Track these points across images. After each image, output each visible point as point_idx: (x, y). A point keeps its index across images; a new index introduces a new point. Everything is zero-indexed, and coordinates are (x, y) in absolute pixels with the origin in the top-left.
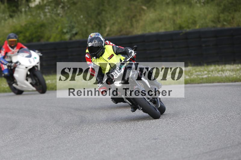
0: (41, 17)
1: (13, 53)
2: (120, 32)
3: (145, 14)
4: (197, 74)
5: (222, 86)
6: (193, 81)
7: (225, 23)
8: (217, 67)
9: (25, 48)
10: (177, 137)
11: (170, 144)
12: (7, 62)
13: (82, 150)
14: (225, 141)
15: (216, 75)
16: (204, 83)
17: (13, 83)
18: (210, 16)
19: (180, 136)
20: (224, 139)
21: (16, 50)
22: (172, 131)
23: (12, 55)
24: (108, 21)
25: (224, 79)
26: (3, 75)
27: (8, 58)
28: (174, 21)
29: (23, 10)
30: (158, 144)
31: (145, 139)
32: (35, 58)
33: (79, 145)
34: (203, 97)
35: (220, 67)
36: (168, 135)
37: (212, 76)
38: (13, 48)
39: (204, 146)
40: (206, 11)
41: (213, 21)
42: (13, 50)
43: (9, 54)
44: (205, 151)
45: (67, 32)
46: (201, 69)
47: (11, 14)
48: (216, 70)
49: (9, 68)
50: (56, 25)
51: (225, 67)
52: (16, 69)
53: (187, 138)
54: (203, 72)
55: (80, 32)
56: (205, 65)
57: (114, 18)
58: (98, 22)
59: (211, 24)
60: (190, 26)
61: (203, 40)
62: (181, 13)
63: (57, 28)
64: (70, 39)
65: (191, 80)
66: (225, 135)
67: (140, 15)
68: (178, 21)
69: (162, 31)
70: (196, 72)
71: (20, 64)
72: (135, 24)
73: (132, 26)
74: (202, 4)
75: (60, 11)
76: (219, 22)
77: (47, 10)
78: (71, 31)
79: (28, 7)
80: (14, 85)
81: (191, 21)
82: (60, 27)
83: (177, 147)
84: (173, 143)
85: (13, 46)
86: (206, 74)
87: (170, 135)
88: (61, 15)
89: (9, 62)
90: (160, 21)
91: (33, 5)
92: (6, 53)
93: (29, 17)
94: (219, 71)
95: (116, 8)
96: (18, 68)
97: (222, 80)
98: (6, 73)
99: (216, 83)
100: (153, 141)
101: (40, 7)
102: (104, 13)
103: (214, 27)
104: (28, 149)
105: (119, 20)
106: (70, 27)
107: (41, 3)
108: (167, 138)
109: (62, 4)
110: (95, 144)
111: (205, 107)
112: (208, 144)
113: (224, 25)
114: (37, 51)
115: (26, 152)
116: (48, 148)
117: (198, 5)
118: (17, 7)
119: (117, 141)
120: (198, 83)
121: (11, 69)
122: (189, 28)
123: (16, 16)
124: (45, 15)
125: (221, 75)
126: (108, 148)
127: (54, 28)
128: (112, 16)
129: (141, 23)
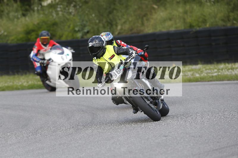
0: (53, 16)
1: (46, 50)
2: (131, 30)
3: (156, 13)
4: (207, 72)
5: (232, 84)
6: (203, 79)
7: (235, 22)
8: (227, 65)
9: (58, 45)
10: (187, 134)
11: (180, 141)
12: (40, 60)
13: (93, 146)
14: (234, 138)
15: (226, 73)
16: (214, 81)
17: (47, 80)
18: (220, 15)
19: (190, 134)
20: (234, 136)
21: (48, 47)
22: (183, 129)
23: (45, 52)
24: (120, 20)
25: (234, 77)
26: (36, 72)
27: (41, 55)
28: (184, 19)
29: (36, 8)
30: (168, 141)
31: (156, 136)
32: (68, 55)
33: (91, 141)
34: (213, 95)
35: (229, 66)
36: (178, 132)
37: (222, 74)
38: (45, 45)
39: (214, 143)
40: (216, 10)
41: (223, 20)
42: (45, 48)
43: (42, 51)
44: (214, 148)
45: (79, 31)
46: (211, 67)
47: (24, 12)
48: (226, 68)
49: (42, 65)
50: (68, 24)
51: (235, 65)
52: (49, 66)
53: (197, 135)
54: (213, 70)
55: (92, 31)
56: (215, 63)
57: (125, 17)
58: (109, 21)
59: (221, 23)
60: (200, 24)
61: (213, 38)
62: (191, 12)
63: (69, 27)
64: (82, 37)
65: (201, 78)
66: (235, 132)
67: (151, 14)
68: (189, 20)
69: (173, 29)
70: (206, 70)
71: (53, 61)
72: (146, 22)
73: (143, 24)
74: (212, 3)
75: (72, 10)
76: (229, 20)
77: (59, 9)
78: (83, 29)
79: (40, 6)
80: (47, 82)
81: (201, 20)
82: (72, 26)
83: (187, 144)
84: (183, 140)
85: (45, 43)
86: (216, 72)
87: (180, 132)
88: (73, 14)
89: (41, 59)
90: (170, 19)
91: (45, 4)
92: (38, 51)
93: (42, 15)
94: (229, 69)
95: (127, 7)
96: (51, 65)
97: (232, 78)
98: (39, 71)
99: (226, 81)
100: (163, 138)
101: (52, 6)
102: (115, 11)
103: (224, 26)
104: (41, 146)
105: (130, 19)
106: (81, 25)
107: (54, 2)
108: (177, 135)
109: (74, 3)
110: (106, 141)
111: (215, 105)
112: (218, 141)
113: (233, 24)
114: (69, 48)
115: (38, 148)
116: (60, 144)
117: (209, 4)
118: (30, 6)
119: (128, 138)
120: (208, 81)
121: (44, 66)
122: (199, 27)
123: (29, 15)
124: (57, 14)
125: (230, 73)
126: (119, 145)
127: (66, 27)
128: (124, 15)
129: (152, 22)
